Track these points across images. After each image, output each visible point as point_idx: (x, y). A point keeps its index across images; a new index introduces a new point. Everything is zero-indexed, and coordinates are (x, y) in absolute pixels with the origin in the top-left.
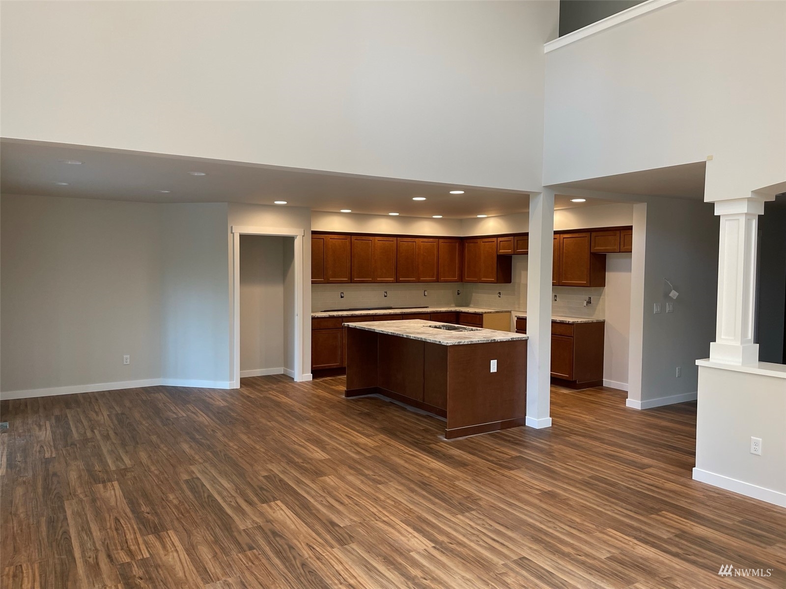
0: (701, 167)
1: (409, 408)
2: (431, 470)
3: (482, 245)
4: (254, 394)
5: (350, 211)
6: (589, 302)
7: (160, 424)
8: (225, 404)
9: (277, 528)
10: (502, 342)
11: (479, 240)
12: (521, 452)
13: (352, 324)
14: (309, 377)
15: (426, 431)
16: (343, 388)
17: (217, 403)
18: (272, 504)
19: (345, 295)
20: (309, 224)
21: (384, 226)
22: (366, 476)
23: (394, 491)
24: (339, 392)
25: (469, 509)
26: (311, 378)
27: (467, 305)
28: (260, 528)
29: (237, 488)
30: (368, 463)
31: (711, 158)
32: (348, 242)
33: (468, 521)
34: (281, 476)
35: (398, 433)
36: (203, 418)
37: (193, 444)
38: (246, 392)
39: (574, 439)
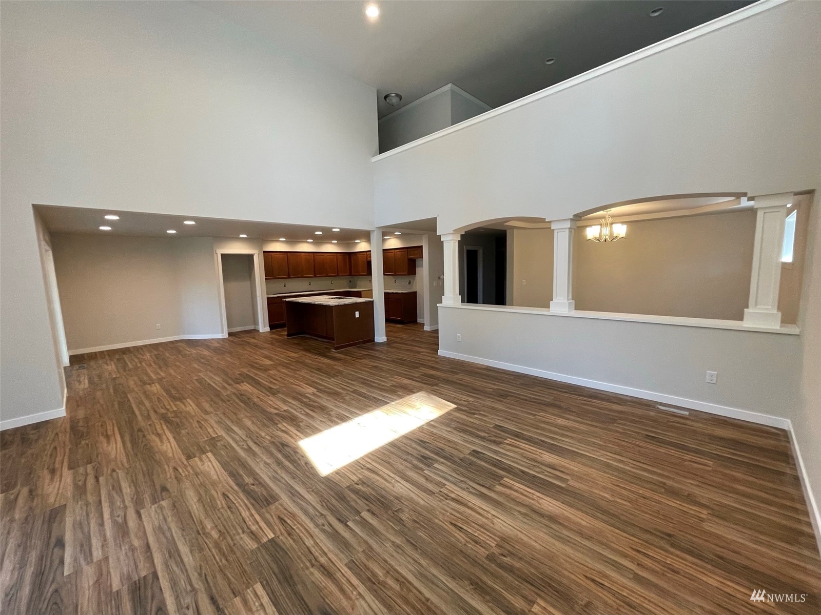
0: (434, 220)
1: (320, 339)
2: (324, 363)
3: (359, 256)
4: (236, 340)
5: (284, 240)
6: (410, 283)
7: (181, 357)
8: (219, 345)
9: (243, 392)
10: (360, 303)
11: (358, 254)
12: (369, 352)
13: (287, 300)
14: (268, 329)
15: (326, 348)
16: (286, 333)
17: (215, 345)
18: (242, 384)
19: (287, 285)
20: (261, 247)
21: (306, 247)
22: (291, 369)
23: (304, 373)
24: (284, 335)
25: (337, 376)
26: (269, 330)
27: (355, 288)
28: (234, 393)
29: (224, 380)
30: (294, 364)
31: (438, 216)
32: (286, 256)
33: (335, 380)
34: (247, 373)
35: (312, 350)
36: (206, 353)
37: (200, 364)
38: (231, 339)
39: (395, 345)
